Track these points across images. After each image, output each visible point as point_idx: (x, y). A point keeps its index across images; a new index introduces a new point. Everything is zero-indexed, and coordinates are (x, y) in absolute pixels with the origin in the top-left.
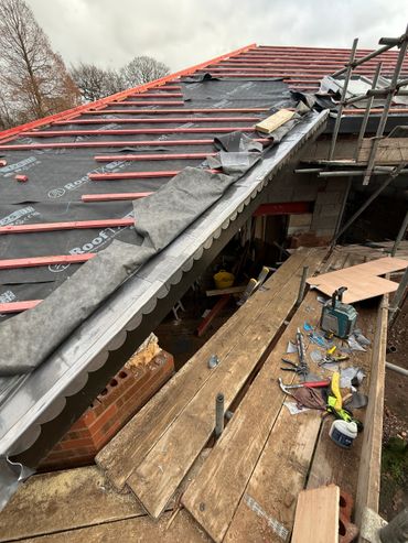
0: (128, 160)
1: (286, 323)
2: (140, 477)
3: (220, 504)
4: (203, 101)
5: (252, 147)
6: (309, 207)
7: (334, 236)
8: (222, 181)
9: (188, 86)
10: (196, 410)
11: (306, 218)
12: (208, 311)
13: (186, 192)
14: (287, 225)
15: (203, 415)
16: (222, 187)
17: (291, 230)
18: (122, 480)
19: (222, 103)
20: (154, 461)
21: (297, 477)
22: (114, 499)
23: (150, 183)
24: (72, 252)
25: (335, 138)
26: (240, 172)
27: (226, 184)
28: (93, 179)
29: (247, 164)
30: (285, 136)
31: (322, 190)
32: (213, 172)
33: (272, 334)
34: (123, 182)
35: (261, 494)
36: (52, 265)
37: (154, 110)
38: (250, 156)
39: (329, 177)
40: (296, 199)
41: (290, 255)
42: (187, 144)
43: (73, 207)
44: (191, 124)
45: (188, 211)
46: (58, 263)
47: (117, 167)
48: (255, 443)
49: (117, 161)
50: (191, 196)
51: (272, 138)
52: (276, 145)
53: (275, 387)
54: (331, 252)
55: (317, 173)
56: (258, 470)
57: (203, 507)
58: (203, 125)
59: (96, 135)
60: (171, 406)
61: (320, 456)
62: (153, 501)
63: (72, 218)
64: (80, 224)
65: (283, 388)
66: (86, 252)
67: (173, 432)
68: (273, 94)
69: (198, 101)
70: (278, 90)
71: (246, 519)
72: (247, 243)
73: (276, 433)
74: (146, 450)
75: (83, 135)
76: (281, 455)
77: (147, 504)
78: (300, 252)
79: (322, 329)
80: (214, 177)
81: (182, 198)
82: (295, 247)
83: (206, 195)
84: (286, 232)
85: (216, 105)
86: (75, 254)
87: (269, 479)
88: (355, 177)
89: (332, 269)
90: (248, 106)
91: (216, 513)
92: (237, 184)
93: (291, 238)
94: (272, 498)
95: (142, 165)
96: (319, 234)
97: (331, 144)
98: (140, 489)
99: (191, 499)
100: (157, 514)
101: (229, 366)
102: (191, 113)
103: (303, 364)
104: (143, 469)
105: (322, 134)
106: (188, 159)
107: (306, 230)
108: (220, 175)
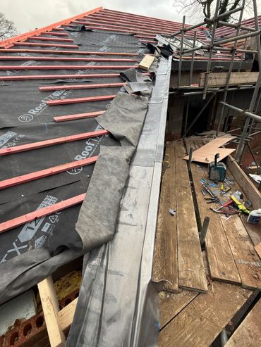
0: (67, 90)
1: (191, 182)
2: (184, 279)
3: (229, 269)
4: (90, 46)
5: (145, 78)
9: (72, 34)
10: (184, 237)
13: (126, 109)
15: (189, 238)
18: (177, 286)
19: (105, 48)
20: (184, 269)
21: (248, 243)
22: (177, 297)
23: (95, 105)
24: (76, 158)
25: (180, 73)
27: (147, 102)
28: (50, 105)
29: (147, 90)
34: (76, 106)
35: (241, 256)
36: (69, 170)
37: (57, 51)
38: (146, 84)
43: (50, 127)
44: (94, 63)
46: (73, 168)
47: (62, 95)
48: (222, 239)
49: (59, 90)
50: (130, 111)
51: (153, 73)
52: (154, 78)
53: (211, 212)
54: (185, 142)
56: (233, 248)
57: (224, 274)
58: (104, 64)
59: (23, 70)
60: (169, 241)
61: (250, 231)
62: (200, 285)
63: (56, 135)
64: (69, 138)
65: (216, 210)
66: (87, 157)
67: (182, 252)
68: (132, 44)
69: (87, 46)
70: (133, 42)
71: (243, 268)
73: (227, 230)
74: (175, 266)
75: (11, 70)
76: (236, 238)
77: (198, 288)
79: (210, 180)
80: (138, 98)
81: (126, 113)
85: (101, 49)
86: (81, 160)
87: (239, 249)
90: (123, 52)
91: (231, 272)
94: (246, 255)
95: (79, 93)
96: (173, 132)
98: (189, 284)
99: (216, 273)
100: (206, 288)
101: (182, 211)
102: (88, 54)
103: (215, 198)
104: (182, 275)
108: (141, 97)
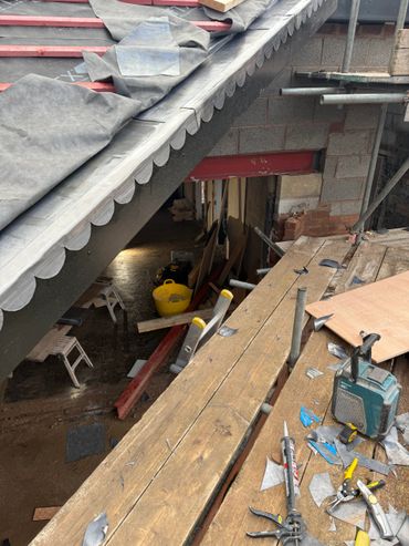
1: (267, 407)
5: (188, 37)
6: (314, 161)
7: (361, 216)
8: (111, 110)
11: (310, 182)
12: (140, 363)
13: (22, 134)
14: (275, 197)
16: (109, 124)
17: (284, 206)
25: (352, 29)
26: (155, 89)
27: (120, 115)
29: (175, 72)
30: (257, 20)
31: (337, 128)
32: (91, 87)
33: (235, 442)
38: (182, 56)
39: (347, 106)
40: (292, 146)
41: (283, 253)
42: (43, 26)
45: (19, 181)
50: (33, 142)
51: (229, 21)
52: (239, 36)
54: (356, 245)
55: (319, 96)
72: (215, 225)
78: (301, 248)
79: (335, 420)
80: (95, 99)
81: (11, 148)
82: (293, 239)
83: (71, 141)
84: (274, 208)
88: (392, 105)
89: (358, 282)
92: (148, 116)
93: (284, 222)
96: (335, 211)
97: (347, 41)
103: (292, 518)
105: (329, 21)
106: (41, 57)
107: (312, 204)
108: (108, 96)
